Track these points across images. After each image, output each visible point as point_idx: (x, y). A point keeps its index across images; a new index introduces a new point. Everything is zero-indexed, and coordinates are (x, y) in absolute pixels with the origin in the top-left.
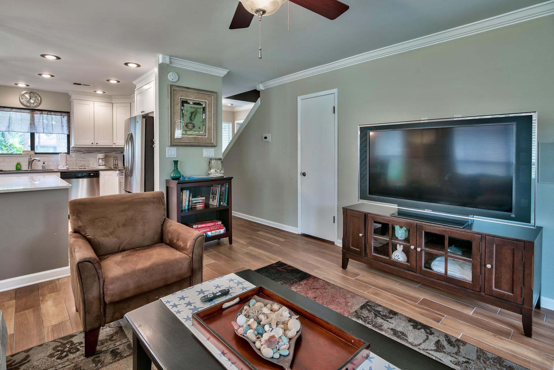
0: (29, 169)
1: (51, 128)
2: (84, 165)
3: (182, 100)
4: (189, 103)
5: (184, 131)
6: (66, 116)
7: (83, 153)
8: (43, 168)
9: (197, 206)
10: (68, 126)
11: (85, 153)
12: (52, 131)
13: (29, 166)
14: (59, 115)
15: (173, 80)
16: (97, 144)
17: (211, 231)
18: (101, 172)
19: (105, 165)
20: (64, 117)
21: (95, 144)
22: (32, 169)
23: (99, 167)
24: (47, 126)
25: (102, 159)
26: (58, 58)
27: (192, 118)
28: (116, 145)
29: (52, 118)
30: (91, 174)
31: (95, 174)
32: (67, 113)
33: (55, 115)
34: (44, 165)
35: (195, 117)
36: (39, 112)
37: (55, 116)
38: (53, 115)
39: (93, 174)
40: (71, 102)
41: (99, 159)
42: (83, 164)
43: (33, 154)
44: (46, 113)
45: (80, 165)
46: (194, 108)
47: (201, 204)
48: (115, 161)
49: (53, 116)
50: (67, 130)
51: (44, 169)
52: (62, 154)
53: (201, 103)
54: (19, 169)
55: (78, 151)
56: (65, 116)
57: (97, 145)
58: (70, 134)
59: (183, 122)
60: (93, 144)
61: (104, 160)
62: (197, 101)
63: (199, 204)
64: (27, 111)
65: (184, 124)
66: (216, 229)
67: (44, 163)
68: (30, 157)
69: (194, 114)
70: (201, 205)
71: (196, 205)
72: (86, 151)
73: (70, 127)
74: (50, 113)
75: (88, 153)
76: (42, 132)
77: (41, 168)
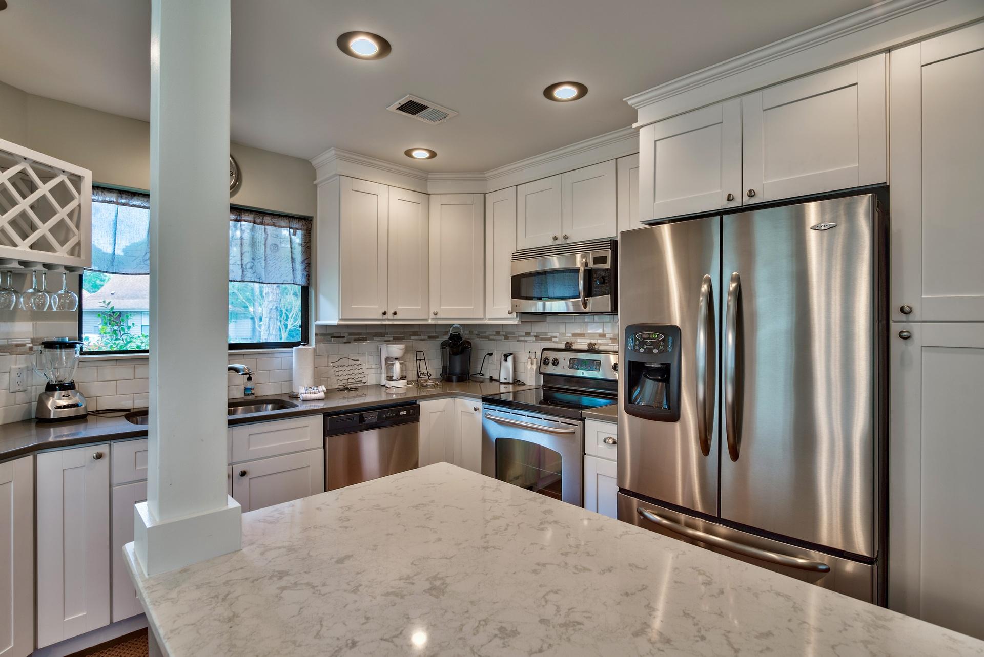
1: (263, 264)
6: (301, 230)
7: (345, 343)
8: (247, 395)
10: (306, 261)
11: (350, 342)
12: (266, 274)
14: (284, 227)
16: (395, 314)
18: (422, 405)
20: (295, 234)
21: (391, 316)
24: (253, 259)
25: (397, 359)
28: (438, 316)
29: (266, 235)
30: (402, 413)
31: (411, 411)
32: (304, 222)
33: (274, 225)
34: (249, 384)
37: (273, 228)
38: (268, 225)
39: (405, 413)
40: (316, 186)
41: (389, 359)
42: (352, 377)
44: (250, 217)
48: (418, 361)
49: (270, 229)
50: (303, 273)
51: (250, 398)
56: (298, 229)
57: (394, 317)
58: (309, 284)
60: (385, 317)
67: (249, 379)
72: (352, 337)
73: (310, 264)
74: (261, 218)
75: (356, 340)
76: (239, 279)
77: (243, 396)
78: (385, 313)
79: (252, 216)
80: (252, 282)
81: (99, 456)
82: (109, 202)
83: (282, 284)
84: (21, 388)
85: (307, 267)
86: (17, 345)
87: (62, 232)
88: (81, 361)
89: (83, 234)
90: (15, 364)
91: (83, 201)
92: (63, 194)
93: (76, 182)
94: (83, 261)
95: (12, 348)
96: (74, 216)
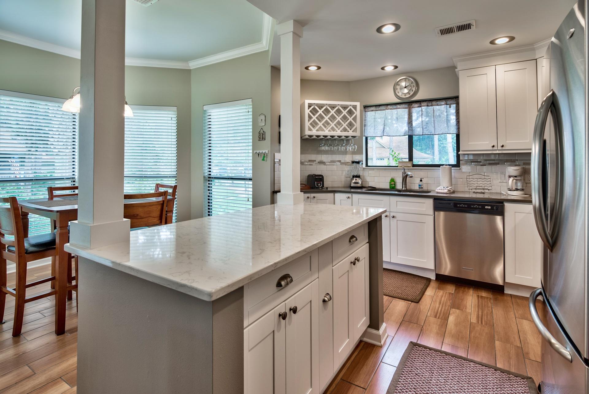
0: (403, 188)
1: (433, 126)
2: (481, 188)
6: (453, 104)
7: (481, 165)
8: (419, 188)
10: (457, 120)
11: (485, 165)
12: (435, 130)
13: (403, 184)
14: (443, 105)
16: (503, 146)
18: (507, 205)
19: (522, 190)
20: (450, 107)
21: (500, 148)
22: (406, 188)
23: (509, 192)
24: (427, 124)
25: (516, 177)
29: (434, 111)
30: (486, 207)
31: (495, 207)
32: (455, 99)
33: (438, 105)
34: (421, 183)
36: (416, 105)
38: (434, 105)
39: (490, 207)
41: (510, 177)
42: (480, 185)
43: (410, 166)
44: (425, 104)
45: (473, 187)
49: (435, 107)
50: (455, 127)
52: (444, 166)
54: (393, 187)
55: (472, 162)
56: (451, 104)
57: (504, 148)
58: (459, 132)
60: (494, 148)
61: (520, 180)
64: (403, 105)
67: (421, 181)
68: (404, 171)
72: (486, 162)
73: (459, 122)
74: (431, 103)
75: (490, 164)
76: (421, 134)
77: (418, 189)
78: (493, 146)
79: (426, 103)
80: (426, 135)
81: (349, 198)
82: (372, 111)
83: (442, 134)
84: (349, 176)
85: (458, 124)
86: (347, 162)
87: (351, 125)
88: (364, 169)
89: (357, 125)
90: (347, 168)
91: (358, 113)
92: (350, 112)
93: (355, 107)
94: (358, 134)
95: (346, 164)
96: (355, 119)
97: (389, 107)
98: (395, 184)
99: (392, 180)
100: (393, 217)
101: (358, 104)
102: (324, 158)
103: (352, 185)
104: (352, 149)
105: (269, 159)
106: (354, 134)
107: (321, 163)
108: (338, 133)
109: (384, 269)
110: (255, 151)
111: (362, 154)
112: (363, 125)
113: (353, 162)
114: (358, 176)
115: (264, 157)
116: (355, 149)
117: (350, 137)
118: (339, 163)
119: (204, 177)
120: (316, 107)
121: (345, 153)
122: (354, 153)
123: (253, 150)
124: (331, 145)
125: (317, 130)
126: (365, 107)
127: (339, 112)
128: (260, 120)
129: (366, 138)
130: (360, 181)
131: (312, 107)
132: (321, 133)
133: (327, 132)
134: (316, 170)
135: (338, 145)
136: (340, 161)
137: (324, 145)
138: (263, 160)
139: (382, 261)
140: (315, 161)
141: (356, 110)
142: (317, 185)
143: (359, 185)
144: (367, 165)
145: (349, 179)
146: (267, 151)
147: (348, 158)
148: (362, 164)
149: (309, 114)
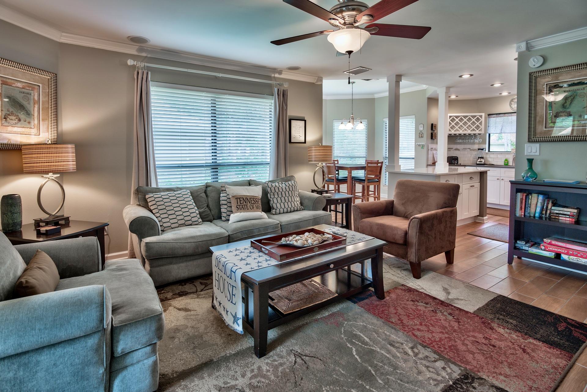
3: (550, 85)
4: (562, 87)
5: (552, 123)
9: (560, 218)
15: (534, 65)
17: (567, 254)
26: (471, 75)
27: (565, 105)
35: (571, 103)
46: (569, 91)
47: (567, 216)
53: (583, 81)
54: (506, 164)
59: (550, 113)
62: (576, 80)
63: (564, 216)
65: (553, 114)
66: (579, 255)
69: (570, 100)
70: (568, 219)
71: (559, 216)
82: (494, 117)
87: (478, 127)
88: (487, 153)
89: (483, 127)
90: (475, 153)
91: (483, 120)
92: (478, 119)
93: (481, 116)
94: (482, 132)
95: (474, 150)
96: (481, 123)
97: (506, 115)
98: (508, 163)
99: (506, 160)
100: (502, 179)
101: (483, 114)
102: (458, 146)
103: (478, 163)
104: (478, 141)
105: (425, 148)
106: (480, 132)
107: (457, 149)
108: (469, 132)
109: (487, 207)
110: (416, 144)
111: (486, 144)
112: (487, 127)
113: (479, 149)
114: (483, 158)
115: (423, 146)
116: (480, 141)
117: (477, 134)
118: (469, 150)
119: (383, 157)
120: (455, 118)
121: (474, 143)
122: (479, 143)
123: (415, 143)
124: (463, 139)
125: (455, 131)
126: (489, 115)
127: (470, 119)
128: (420, 127)
129: (489, 135)
130: (483, 160)
131: (452, 118)
132: (457, 133)
133: (461, 132)
134: (454, 154)
135: (468, 139)
136: (470, 149)
137: (459, 139)
138: (422, 148)
139: (486, 203)
140: (453, 148)
141: (482, 118)
142: (454, 162)
143: (482, 163)
144: (489, 151)
145: (476, 159)
146: (424, 144)
147: (476, 147)
148: (485, 150)
149: (449, 122)
